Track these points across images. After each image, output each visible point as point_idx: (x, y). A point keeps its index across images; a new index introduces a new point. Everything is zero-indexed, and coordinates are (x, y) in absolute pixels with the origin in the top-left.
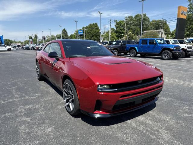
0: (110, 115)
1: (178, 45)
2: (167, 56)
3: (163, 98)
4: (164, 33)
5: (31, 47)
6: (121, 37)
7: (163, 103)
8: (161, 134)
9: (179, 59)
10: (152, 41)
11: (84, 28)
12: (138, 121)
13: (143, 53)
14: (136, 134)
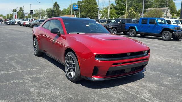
0: (104, 79)
1: (179, 25)
2: (167, 37)
3: (152, 72)
4: (169, 11)
5: (17, 22)
6: (122, 14)
7: (151, 75)
8: (144, 94)
9: (179, 40)
10: (152, 21)
11: (79, 2)
12: (127, 86)
13: (143, 33)
14: (124, 93)
